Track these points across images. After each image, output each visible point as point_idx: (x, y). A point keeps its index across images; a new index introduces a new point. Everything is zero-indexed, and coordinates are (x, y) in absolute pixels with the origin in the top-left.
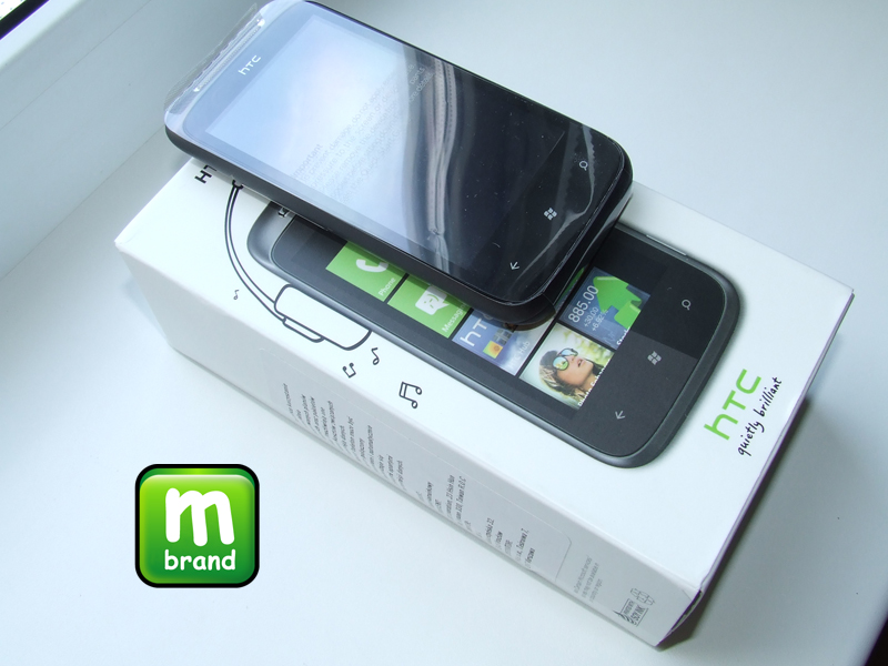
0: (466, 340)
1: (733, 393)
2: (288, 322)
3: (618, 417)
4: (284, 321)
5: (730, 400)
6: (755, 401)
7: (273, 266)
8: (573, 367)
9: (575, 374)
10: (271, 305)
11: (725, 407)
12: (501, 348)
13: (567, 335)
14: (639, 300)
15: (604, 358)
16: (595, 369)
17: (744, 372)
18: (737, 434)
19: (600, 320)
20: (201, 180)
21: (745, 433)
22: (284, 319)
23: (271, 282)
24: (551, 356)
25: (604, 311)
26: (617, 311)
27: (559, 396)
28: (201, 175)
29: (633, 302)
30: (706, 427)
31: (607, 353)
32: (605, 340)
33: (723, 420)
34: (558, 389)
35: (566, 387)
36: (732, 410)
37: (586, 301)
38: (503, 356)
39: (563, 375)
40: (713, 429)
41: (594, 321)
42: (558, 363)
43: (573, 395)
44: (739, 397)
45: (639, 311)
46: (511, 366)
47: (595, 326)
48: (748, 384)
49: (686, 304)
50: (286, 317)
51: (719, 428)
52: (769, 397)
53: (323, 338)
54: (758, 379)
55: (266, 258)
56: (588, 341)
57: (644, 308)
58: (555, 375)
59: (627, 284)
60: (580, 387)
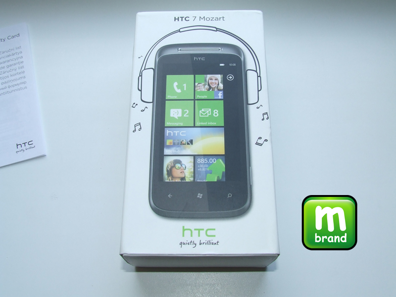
0: (168, 132)
1: (203, 230)
2: (140, 77)
3: (169, 196)
4: (140, 76)
5: (199, 230)
6: (204, 239)
7: (157, 60)
8: (179, 171)
9: (177, 173)
10: (143, 69)
11: (195, 230)
12: (172, 144)
13: (191, 162)
14: (221, 178)
15: (189, 178)
16: (183, 179)
17: (214, 229)
18: (187, 238)
19: (204, 170)
20: (175, 19)
21: (189, 241)
22: (141, 75)
23: (151, 63)
24: (179, 162)
25: (208, 169)
26: (211, 173)
28: (177, 18)
29: (218, 177)
30: (183, 227)
31: (192, 179)
32: (197, 175)
33: (189, 231)
34: (167, 171)
35: (170, 173)
36: (195, 233)
37: (208, 161)
38: (169, 147)
39: (174, 169)
40: (184, 230)
41: (202, 168)
42: (178, 165)
43: (168, 177)
44: (203, 233)
45: (216, 181)
46: (167, 151)
47: (200, 169)
48: (209, 233)
49: (230, 195)
50: (142, 76)
51: (185, 231)
52: (209, 243)
53: (141, 91)
54: (214, 236)
55: (159, 56)
56: (193, 170)
57: (219, 182)
58: (172, 167)
59: (224, 171)
60: (173, 177)
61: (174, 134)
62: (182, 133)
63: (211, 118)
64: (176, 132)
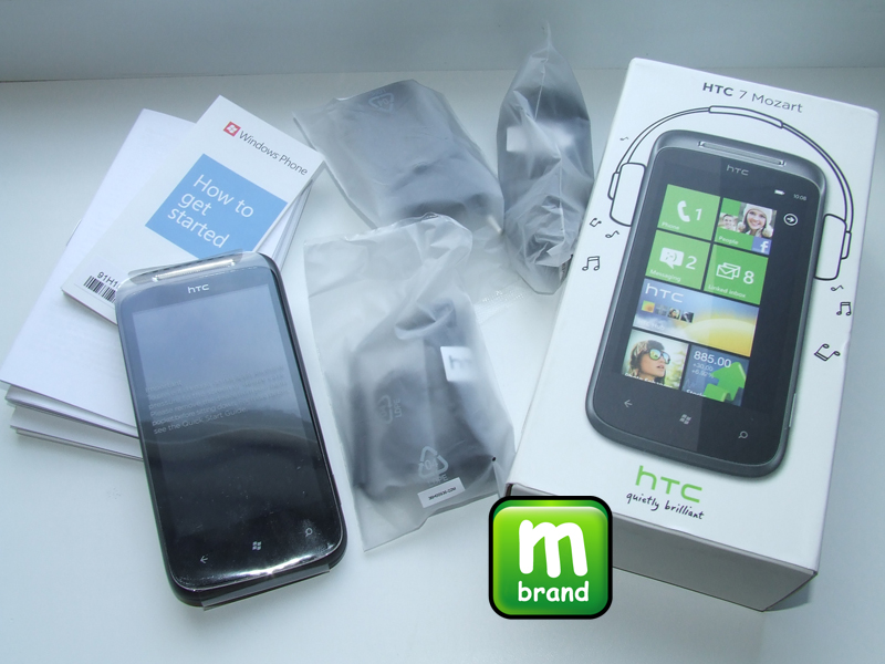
0: (648, 287)
1: (678, 483)
2: (617, 175)
3: (626, 403)
4: (616, 172)
5: (670, 481)
6: (677, 501)
7: (656, 152)
8: (656, 364)
9: (651, 366)
10: (625, 161)
11: (662, 478)
12: (652, 312)
13: (681, 353)
14: (733, 398)
15: (671, 381)
16: (660, 379)
17: (700, 489)
18: (644, 489)
19: (703, 374)
20: (705, 87)
21: (647, 497)
22: (618, 172)
23: (643, 154)
24: (659, 347)
25: (712, 375)
26: (716, 384)
27: (628, 358)
28: (709, 85)
29: (728, 395)
30: (641, 467)
31: (677, 385)
32: (687, 381)
33: (651, 479)
34: (633, 357)
35: (636, 362)
36: (662, 485)
37: (716, 361)
38: (645, 315)
39: (646, 358)
40: (641, 473)
41: (700, 370)
42: (655, 353)
43: (632, 368)
44: (676, 489)
45: (722, 400)
46: (639, 322)
47: (697, 372)
48: (688, 492)
49: (744, 435)
50: (620, 173)
51: (643, 476)
52: (684, 510)
53: (613, 199)
54: (697, 501)
55: (661, 145)
56: (681, 369)
57: (727, 404)
58: (643, 353)
59: (743, 387)
60: (641, 372)
61: (660, 294)
62: (676, 297)
63: (738, 283)
64: (665, 292)
